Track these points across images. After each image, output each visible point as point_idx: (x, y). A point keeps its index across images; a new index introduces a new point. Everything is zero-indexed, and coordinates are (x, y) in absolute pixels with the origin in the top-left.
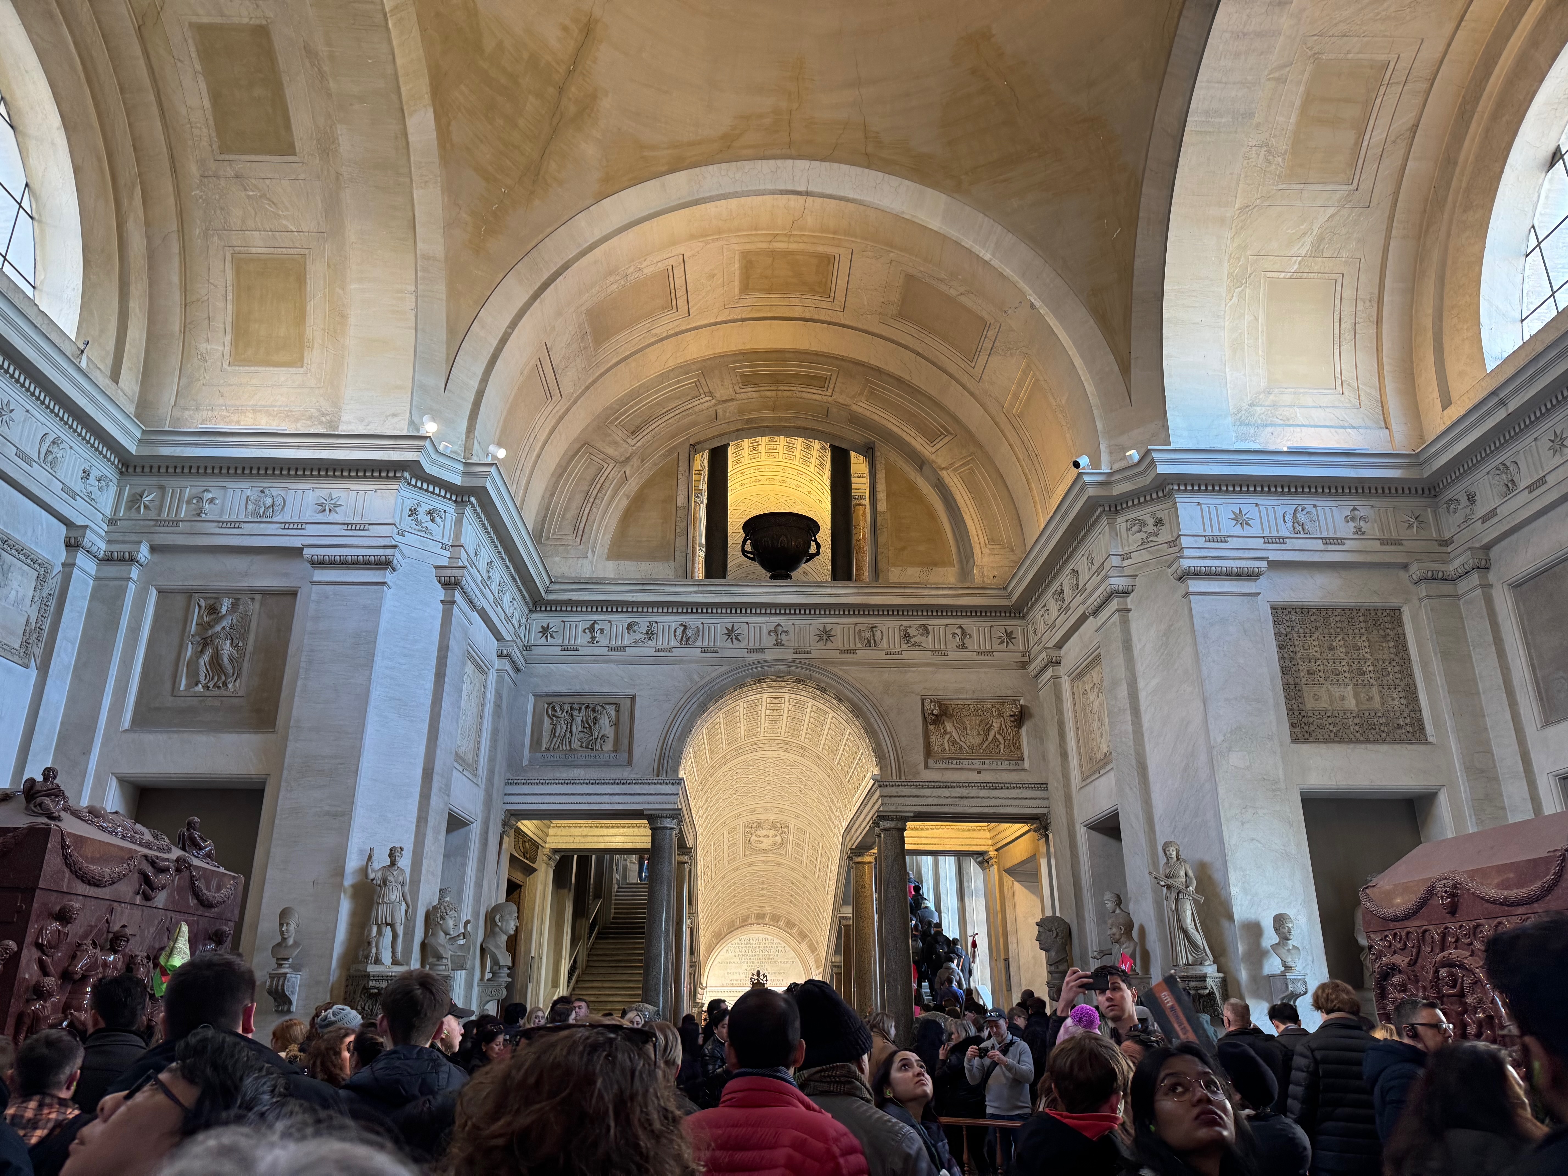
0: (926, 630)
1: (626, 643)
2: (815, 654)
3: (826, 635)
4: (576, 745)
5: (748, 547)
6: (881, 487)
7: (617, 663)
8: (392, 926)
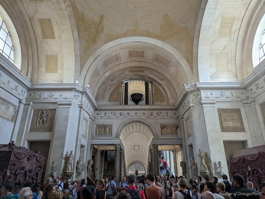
0: (161, 113)
1: (111, 116)
2: (142, 117)
3: (144, 114)
4: (103, 133)
5: (131, 99)
6: (153, 88)
7: (109, 119)
8: (71, 164)
